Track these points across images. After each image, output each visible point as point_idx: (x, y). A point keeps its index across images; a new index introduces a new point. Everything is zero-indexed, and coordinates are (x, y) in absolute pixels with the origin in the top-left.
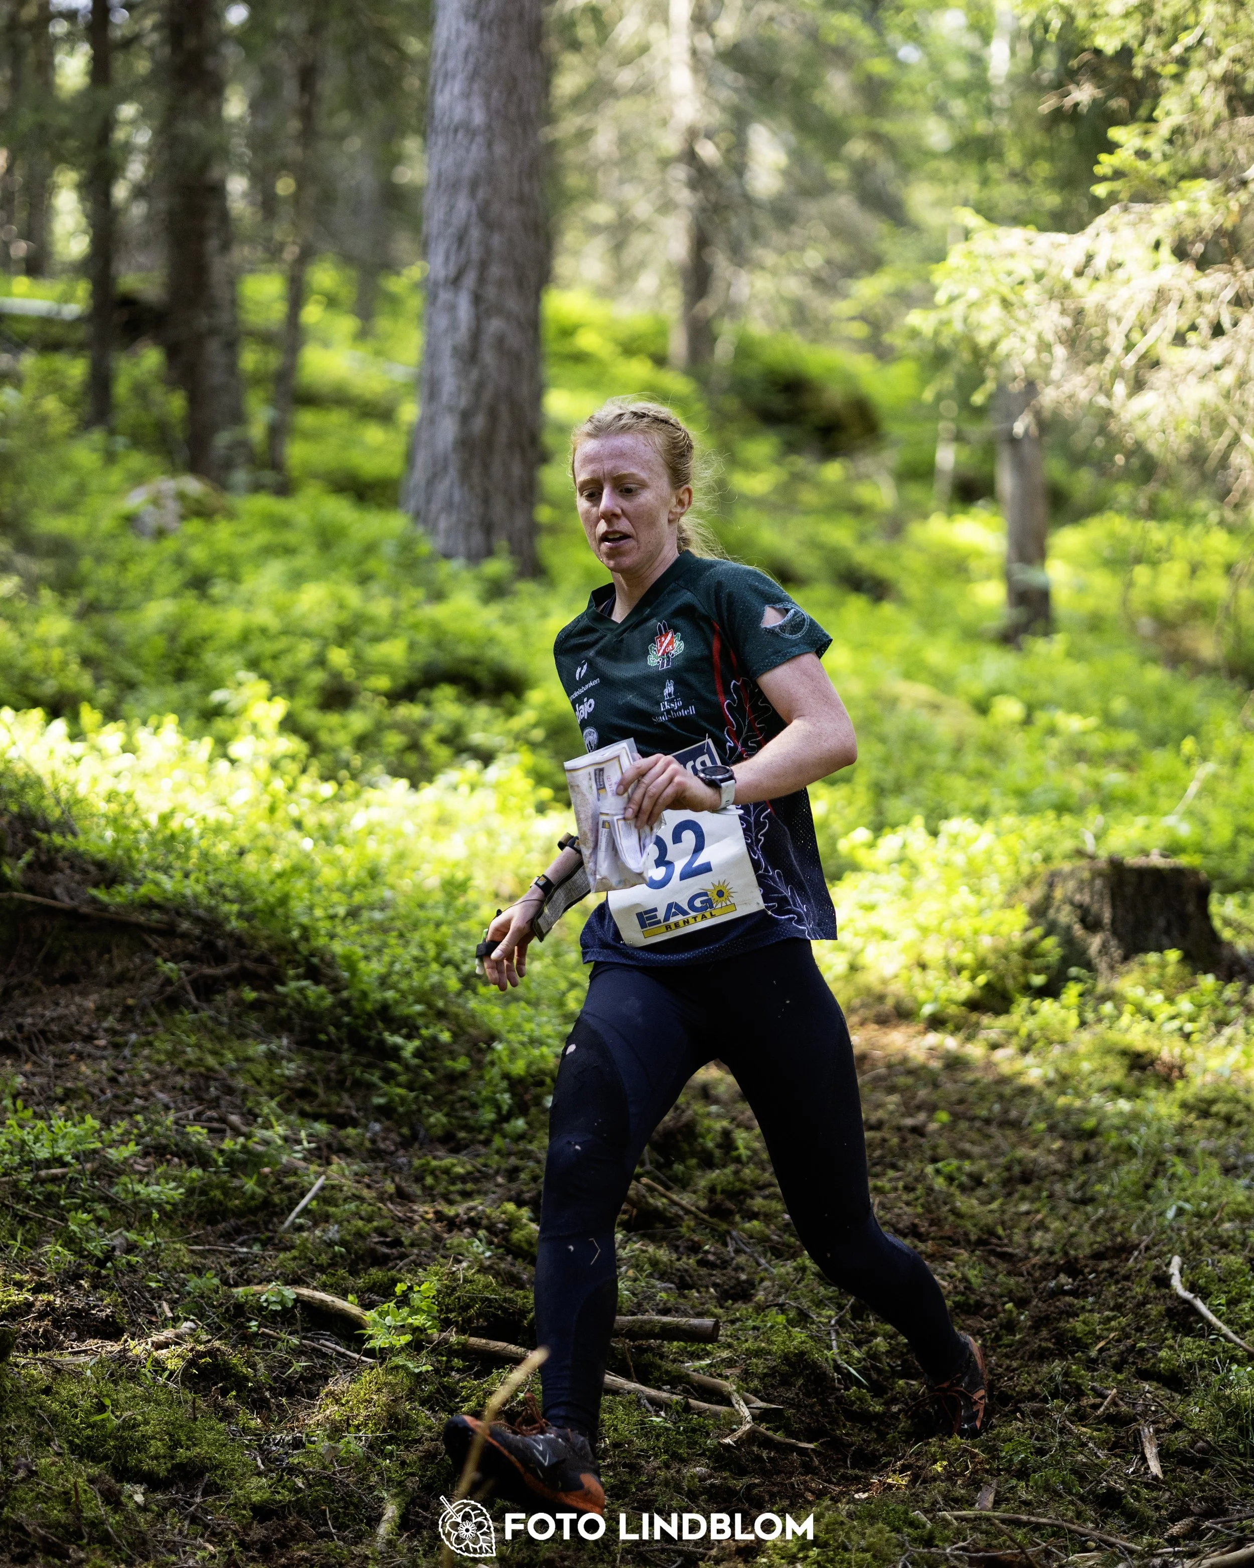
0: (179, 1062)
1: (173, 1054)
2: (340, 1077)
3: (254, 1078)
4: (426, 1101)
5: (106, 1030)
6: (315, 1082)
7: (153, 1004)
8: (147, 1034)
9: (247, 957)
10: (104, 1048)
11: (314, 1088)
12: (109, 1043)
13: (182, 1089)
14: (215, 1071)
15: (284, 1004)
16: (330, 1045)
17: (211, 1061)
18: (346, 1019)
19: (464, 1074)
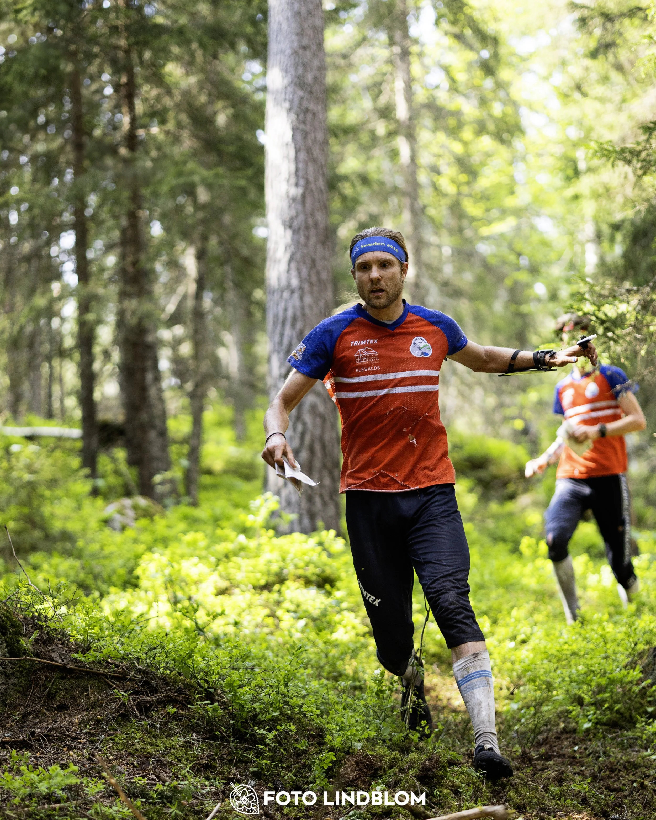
0: (131, 750)
1: (127, 745)
2: (229, 758)
3: (176, 758)
4: (282, 767)
5: (85, 734)
6: (214, 760)
7: (113, 718)
8: (112, 735)
9: (169, 690)
10: (85, 743)
11: (213, 763)
12: (87, 740)
13: (132, 764)
14: (152, 754)
15: (194, 717)
16: (222, 738)
17: (150, 749)
18: (232, 722)
19: (304, 752)
